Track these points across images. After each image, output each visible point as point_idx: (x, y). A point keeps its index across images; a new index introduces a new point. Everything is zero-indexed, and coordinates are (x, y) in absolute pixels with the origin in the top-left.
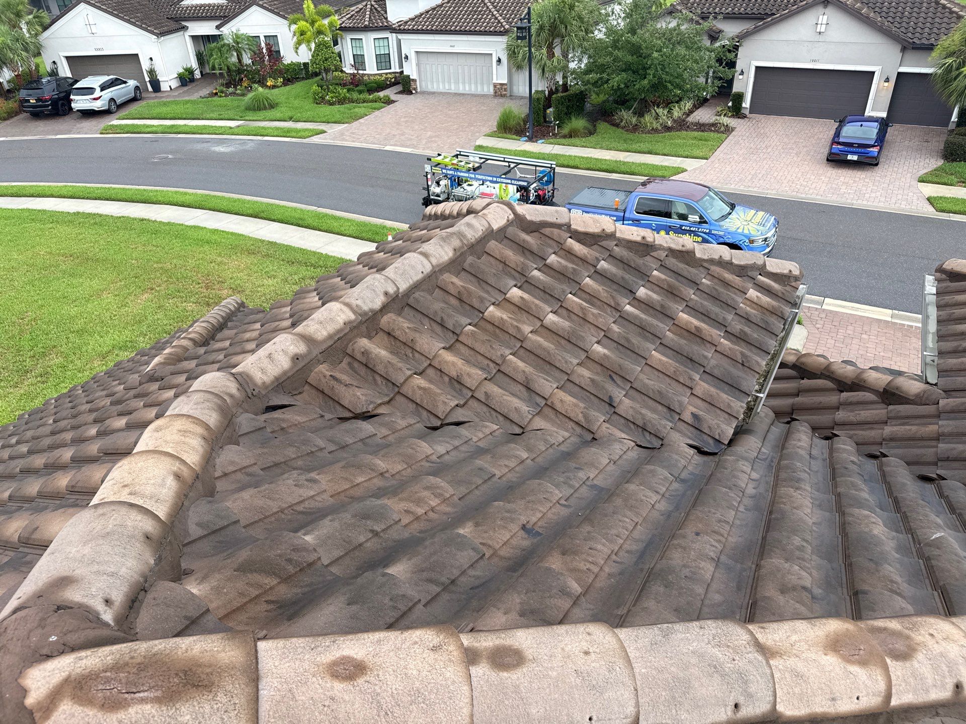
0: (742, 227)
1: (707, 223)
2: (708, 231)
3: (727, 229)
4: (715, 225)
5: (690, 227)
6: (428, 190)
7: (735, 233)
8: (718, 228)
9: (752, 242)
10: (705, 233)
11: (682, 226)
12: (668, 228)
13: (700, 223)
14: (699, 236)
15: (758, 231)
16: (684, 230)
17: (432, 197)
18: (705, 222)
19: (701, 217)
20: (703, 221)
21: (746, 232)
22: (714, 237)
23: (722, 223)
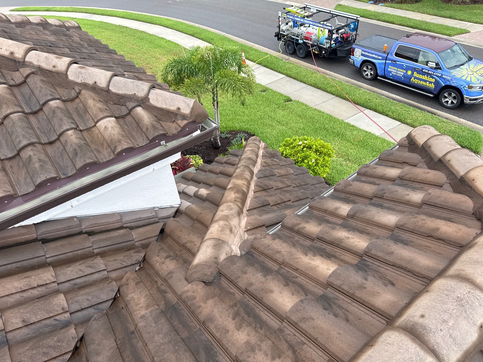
0: (466, 76)
1: (441, 69)
2: (440, 75)
3: (454, 76)
4: (446, 71)
5: (429, 71)
6: (279, 28)
7: (460, 79)
8: (448, 74)
9: (470, 87)
10: (438, 76)
11: (423, 69)
12: (413, 69)
13: (435, 68)
14: (433, 78)
15: (478, 80)
16: (424, 72)
17: (281, 32)
18: (440, 68)
19: (437, 64)
20: (438, 67)
21: (468, 79)
22: (443, 80)
23: (452, 71)
